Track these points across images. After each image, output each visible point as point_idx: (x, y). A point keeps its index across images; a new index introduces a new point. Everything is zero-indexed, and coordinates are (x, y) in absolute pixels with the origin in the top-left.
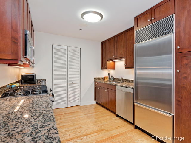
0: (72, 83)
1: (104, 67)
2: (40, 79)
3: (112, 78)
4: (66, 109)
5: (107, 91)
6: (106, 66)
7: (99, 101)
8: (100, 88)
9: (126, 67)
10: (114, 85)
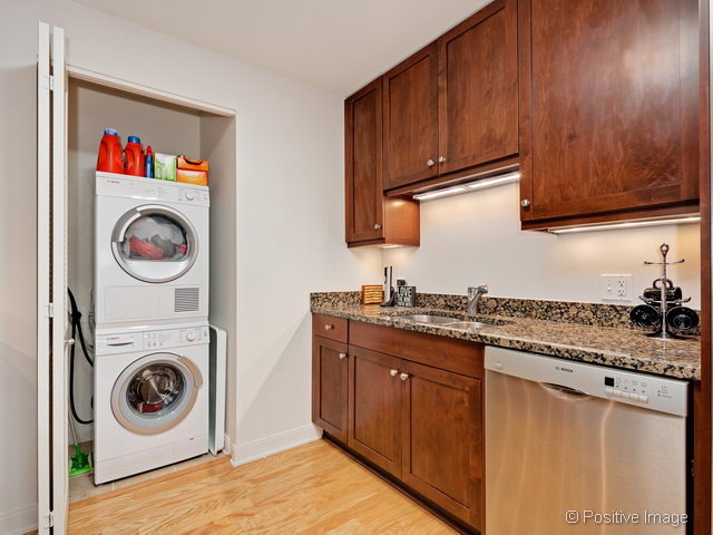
5: (404, 376)
6: (377, 227)
7: (344, 427)
8: (347, 356)
9: (536, 218)
10: (467, 338)
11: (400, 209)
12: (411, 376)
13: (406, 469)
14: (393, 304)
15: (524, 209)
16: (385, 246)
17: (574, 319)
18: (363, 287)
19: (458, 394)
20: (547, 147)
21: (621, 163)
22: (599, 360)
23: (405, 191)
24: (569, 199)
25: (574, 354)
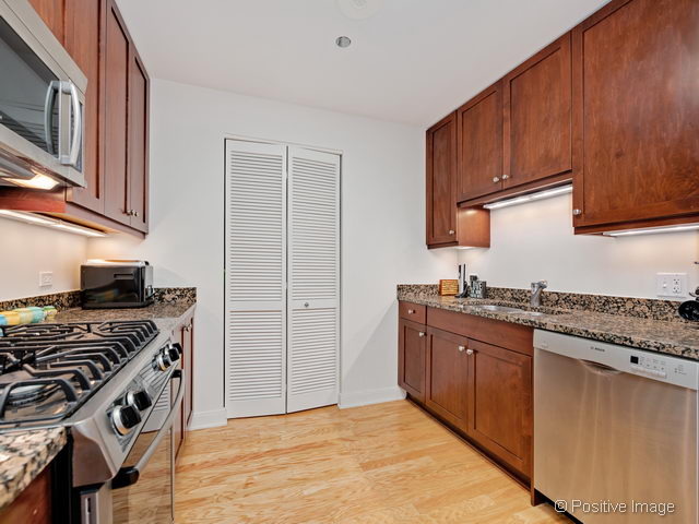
0: (307, 305)
1: (439, 236)
2: (172, 287)
3: (478, 286)
4: (282, 420)
5: (469, 351)
6: (451, 232)
7: (423, 391)
8: (426, 334)
9: (587, 224)
10: (520, 322)
11: (472, 217)
12: (475, 352)
13: (471, 425)
14: (466, 295)
15: (576, 217)
16: (459, 248)
17: (631, 313)
18: (441, 281)
19: (513, 368)
20: (597, 164)
21: (664, 176)
22: (628, 343)
23: (477, 203)
24: (616, 208)
25: (607, 337)
